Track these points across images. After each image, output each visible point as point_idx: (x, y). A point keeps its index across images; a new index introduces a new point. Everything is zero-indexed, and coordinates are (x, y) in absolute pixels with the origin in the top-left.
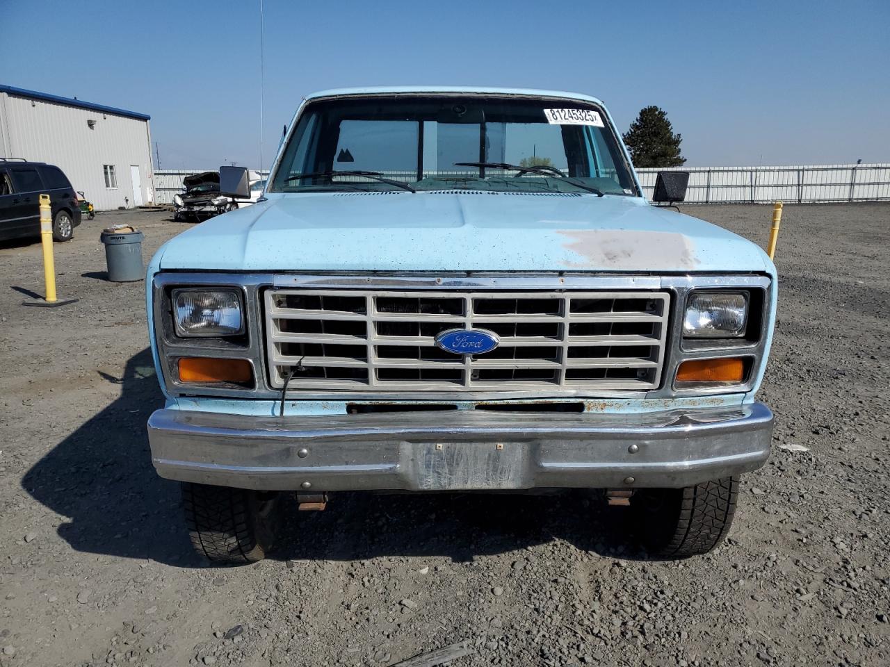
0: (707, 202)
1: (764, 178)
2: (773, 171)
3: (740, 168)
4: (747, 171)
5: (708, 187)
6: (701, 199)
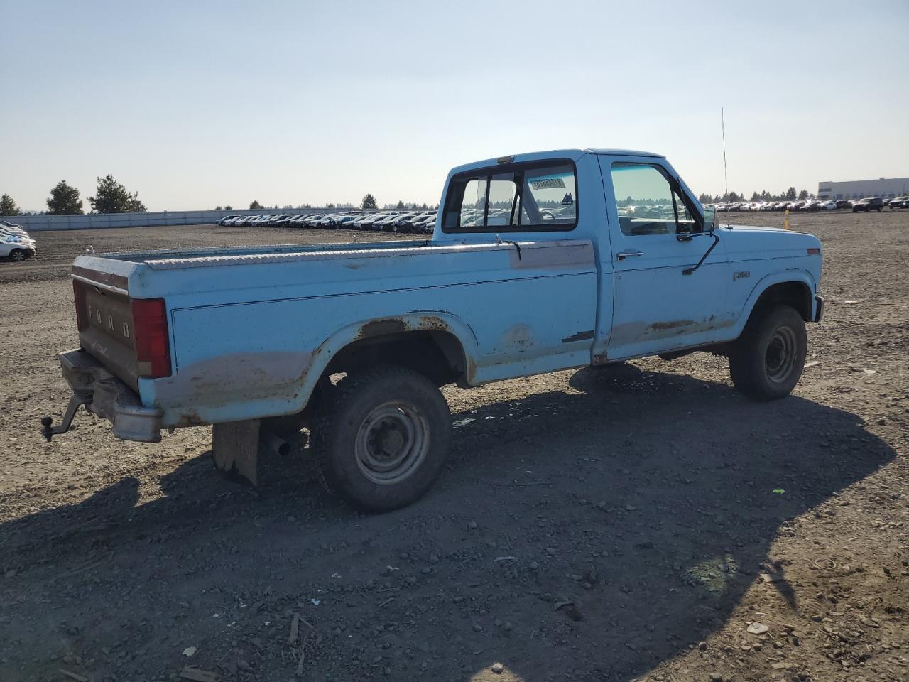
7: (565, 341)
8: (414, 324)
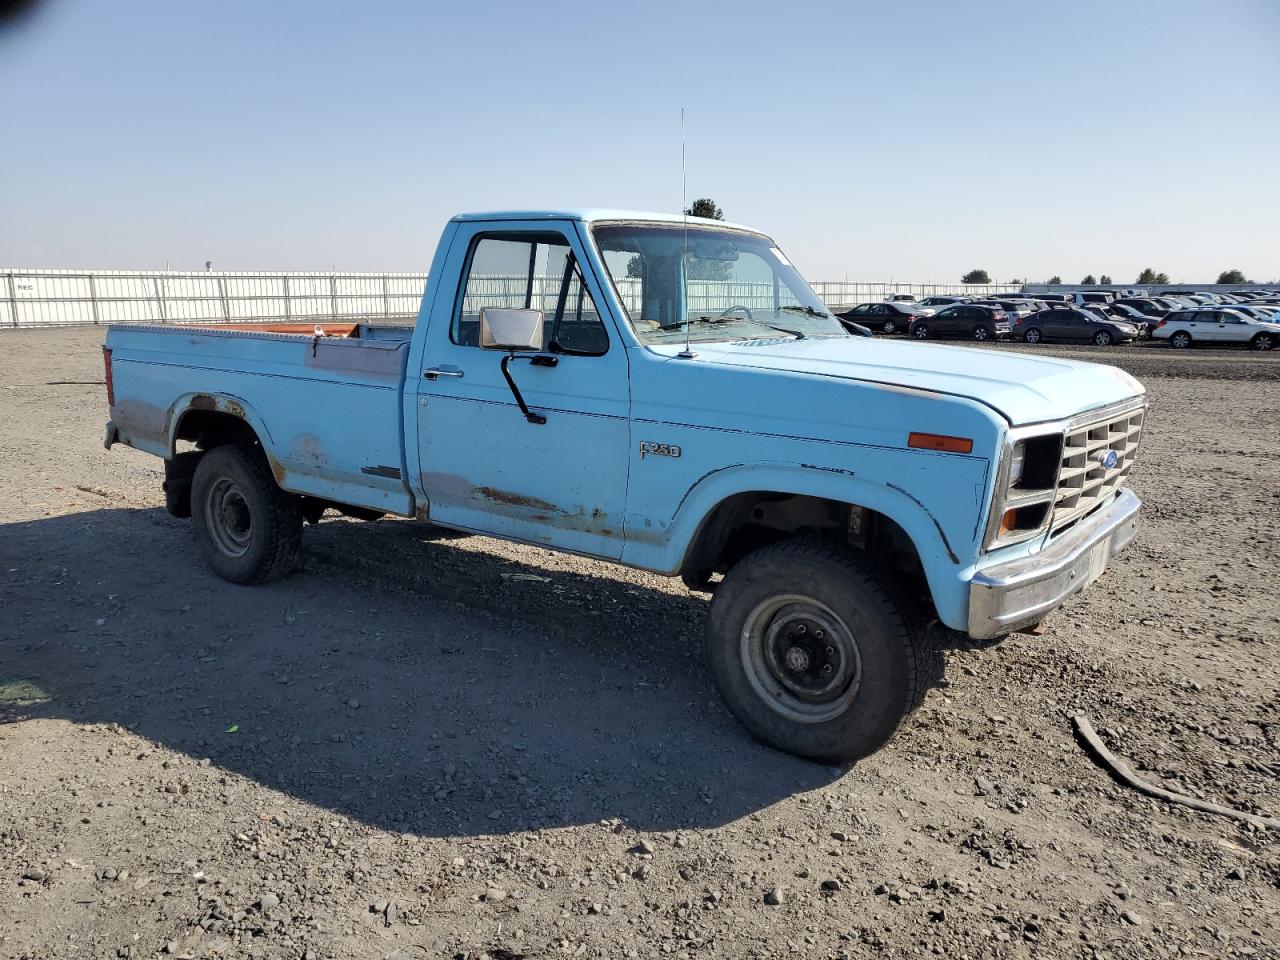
0: (96, 323)
1: (175, 288)
2: (184, 277)
3: (137, 273)
4: (148, 277)
5: (93, 300)
6: (85, 319)
7: (365, 470)
8: (222, 406)
